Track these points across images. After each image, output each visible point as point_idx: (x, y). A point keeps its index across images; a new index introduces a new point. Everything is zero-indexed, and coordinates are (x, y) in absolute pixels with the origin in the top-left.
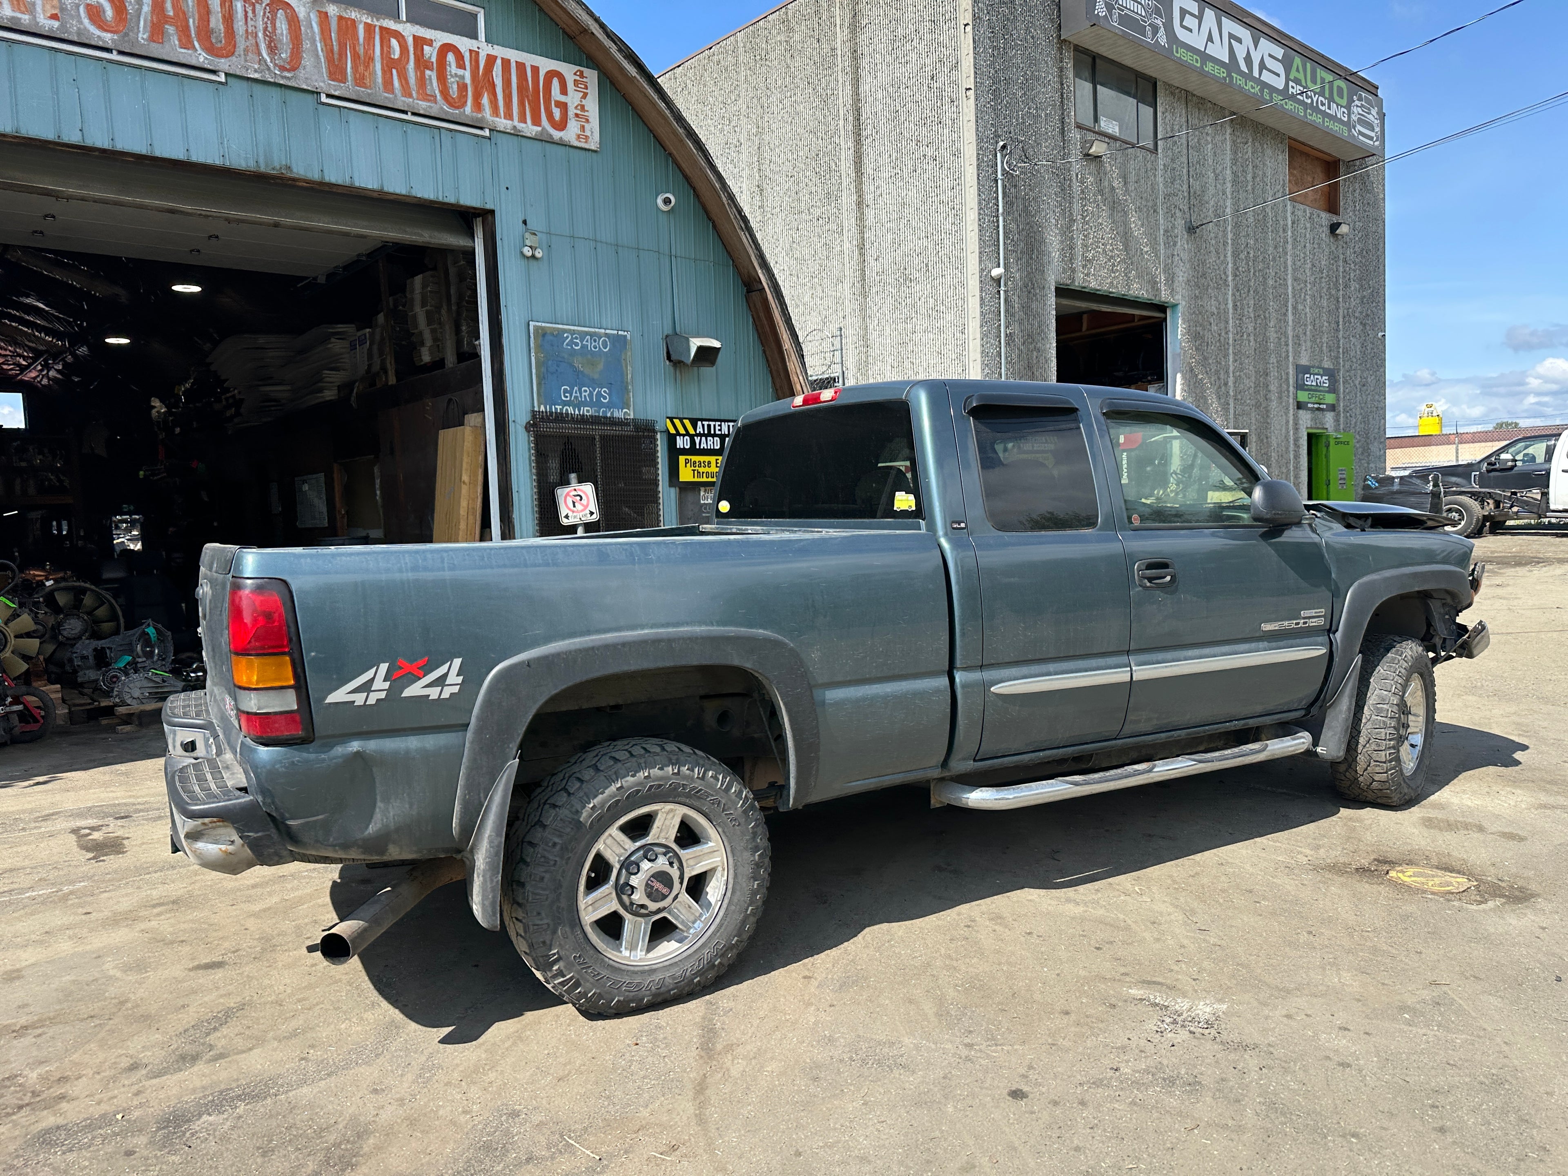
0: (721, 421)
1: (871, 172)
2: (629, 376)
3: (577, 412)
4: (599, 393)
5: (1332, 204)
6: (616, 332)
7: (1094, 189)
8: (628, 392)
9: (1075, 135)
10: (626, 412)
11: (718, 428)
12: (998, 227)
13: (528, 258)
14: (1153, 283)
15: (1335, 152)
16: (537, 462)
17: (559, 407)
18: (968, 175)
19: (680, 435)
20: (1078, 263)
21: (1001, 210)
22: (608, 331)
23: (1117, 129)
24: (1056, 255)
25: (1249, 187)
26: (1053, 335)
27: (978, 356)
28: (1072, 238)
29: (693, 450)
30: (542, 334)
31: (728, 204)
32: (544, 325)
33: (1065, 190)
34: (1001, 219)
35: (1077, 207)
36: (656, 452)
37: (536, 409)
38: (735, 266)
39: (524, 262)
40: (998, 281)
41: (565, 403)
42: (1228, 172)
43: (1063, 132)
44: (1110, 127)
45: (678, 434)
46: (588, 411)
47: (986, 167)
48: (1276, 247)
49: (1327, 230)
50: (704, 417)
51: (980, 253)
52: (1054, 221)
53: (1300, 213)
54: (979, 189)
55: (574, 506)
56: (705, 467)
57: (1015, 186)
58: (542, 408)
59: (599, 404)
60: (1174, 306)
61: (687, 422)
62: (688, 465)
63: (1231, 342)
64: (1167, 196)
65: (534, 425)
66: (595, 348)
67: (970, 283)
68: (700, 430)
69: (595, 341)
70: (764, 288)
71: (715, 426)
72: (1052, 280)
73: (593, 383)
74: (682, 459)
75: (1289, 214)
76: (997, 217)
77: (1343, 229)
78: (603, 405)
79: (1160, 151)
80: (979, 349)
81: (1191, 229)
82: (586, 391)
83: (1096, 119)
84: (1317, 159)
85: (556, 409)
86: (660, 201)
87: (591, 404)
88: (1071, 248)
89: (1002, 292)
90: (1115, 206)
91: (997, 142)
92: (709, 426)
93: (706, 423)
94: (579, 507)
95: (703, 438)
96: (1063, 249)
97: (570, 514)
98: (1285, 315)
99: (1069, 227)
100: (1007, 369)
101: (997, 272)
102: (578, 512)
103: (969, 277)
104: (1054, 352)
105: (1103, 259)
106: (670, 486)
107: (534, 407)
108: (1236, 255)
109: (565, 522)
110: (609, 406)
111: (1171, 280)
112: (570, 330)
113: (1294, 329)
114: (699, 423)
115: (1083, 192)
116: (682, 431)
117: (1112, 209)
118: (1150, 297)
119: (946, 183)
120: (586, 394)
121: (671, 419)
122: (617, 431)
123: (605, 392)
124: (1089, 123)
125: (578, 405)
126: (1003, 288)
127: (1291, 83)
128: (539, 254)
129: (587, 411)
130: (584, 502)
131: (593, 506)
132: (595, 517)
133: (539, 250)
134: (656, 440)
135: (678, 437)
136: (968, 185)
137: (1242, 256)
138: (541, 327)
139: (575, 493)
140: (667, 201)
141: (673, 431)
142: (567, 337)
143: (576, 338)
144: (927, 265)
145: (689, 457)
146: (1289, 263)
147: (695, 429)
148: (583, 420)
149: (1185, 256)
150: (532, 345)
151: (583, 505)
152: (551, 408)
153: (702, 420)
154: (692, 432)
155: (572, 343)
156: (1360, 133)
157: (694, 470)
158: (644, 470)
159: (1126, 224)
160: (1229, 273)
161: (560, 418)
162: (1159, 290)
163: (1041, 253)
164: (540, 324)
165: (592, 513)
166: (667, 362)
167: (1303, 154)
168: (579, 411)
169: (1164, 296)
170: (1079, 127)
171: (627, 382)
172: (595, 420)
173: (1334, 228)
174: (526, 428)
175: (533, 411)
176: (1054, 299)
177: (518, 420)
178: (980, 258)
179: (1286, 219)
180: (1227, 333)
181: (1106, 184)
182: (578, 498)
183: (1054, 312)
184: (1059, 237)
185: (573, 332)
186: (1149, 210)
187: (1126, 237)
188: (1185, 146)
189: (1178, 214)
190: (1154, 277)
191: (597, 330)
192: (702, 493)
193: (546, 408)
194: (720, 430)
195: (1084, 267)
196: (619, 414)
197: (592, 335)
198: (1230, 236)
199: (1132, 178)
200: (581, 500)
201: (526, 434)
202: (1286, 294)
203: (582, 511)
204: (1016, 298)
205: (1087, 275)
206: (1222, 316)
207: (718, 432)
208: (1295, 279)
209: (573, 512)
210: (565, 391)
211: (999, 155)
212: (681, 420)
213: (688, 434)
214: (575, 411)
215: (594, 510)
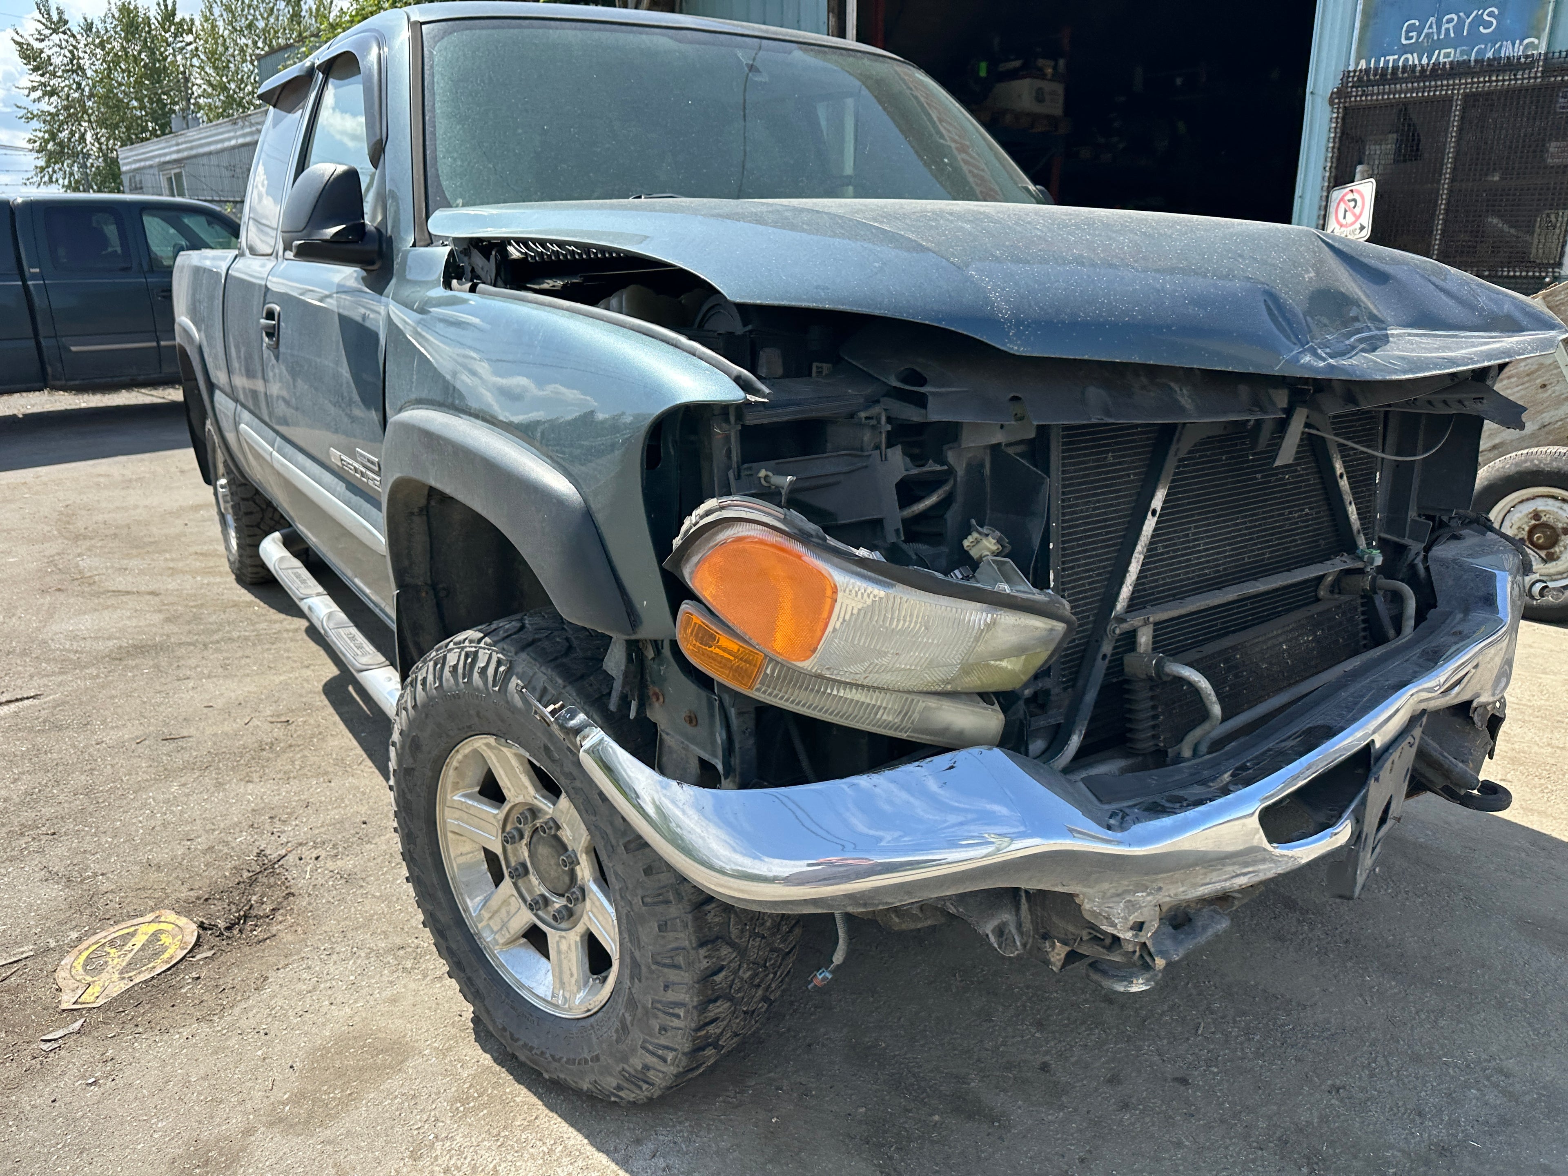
3: (1425, 61)
4: (1479, 21)
10: (1530, 44)
16: (1339, 151)
17: (1391, 58)
37: (1353, 68)
46: (1447, 55)
55: (1345, 217)
58: (1363, 64)
59: (1474, 38)
65: (1344, 93)
78: (1484, 39)
82: (1450, 21)
85: (1387, 61)
87: (1456, 42)
94: (1348, 217)
102: (1347, 225)
107: (1348, 65)
110: (1492, 39)
120: (1451, 25)
122: (1502, 81)
123: (1490, 14)
125: (1431, 48)
129: (1445, 56)
130: (1357, 211)
131: (1367, 216)
139: (1352, 197)
148: (1436, 72)
152: (1377, 62)
165: (1362, 228)
168: (1429, 58)
172: (1458, 70)
174: (1332, 99)
175: (1346, 72)
177: (1320, 90)
182: (1354, 204)
193: (1368, 63)
196: (1512, 50)
200: (1356, 206)
201: (1329, 108)
203: (1352, 224)
209: (1340, 226)
210: (1411, 28)
214: (1420, 60)
215: (1365, 225)
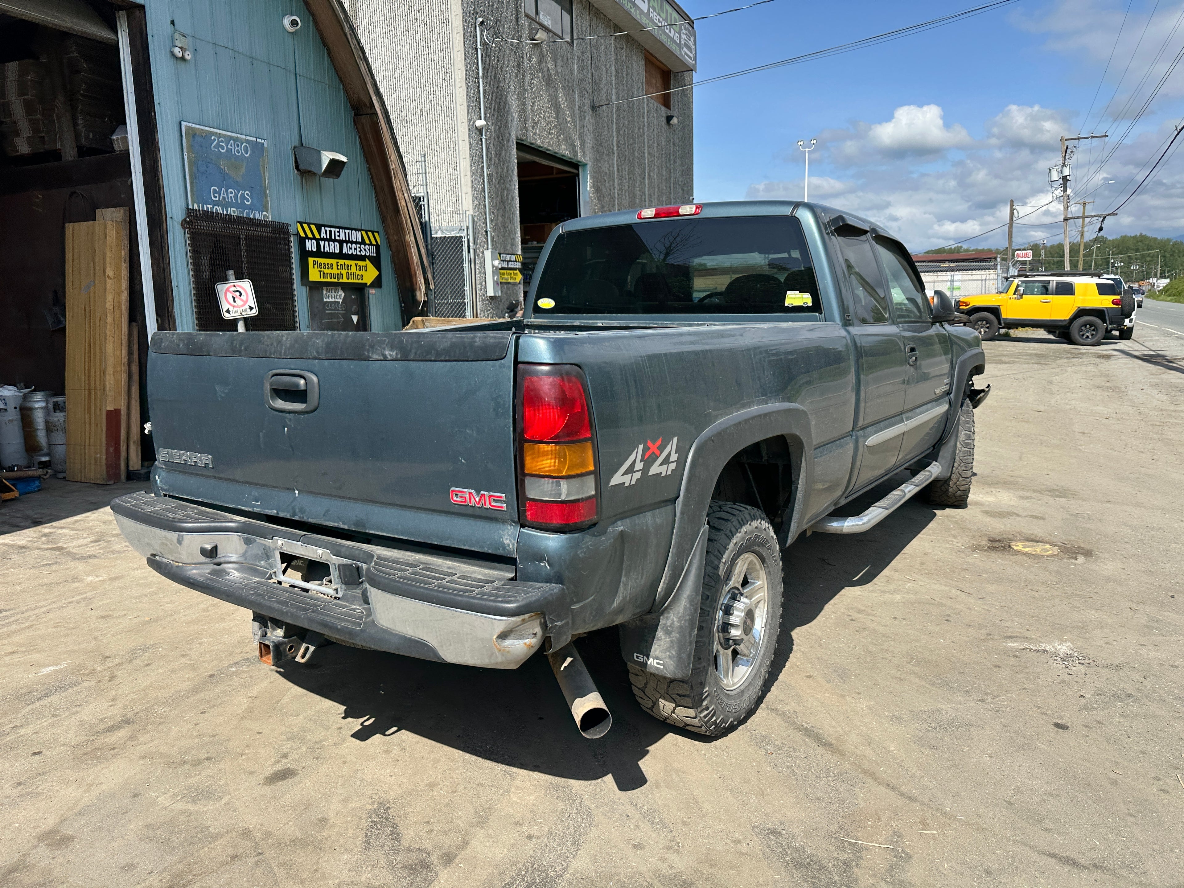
0: (339, 228)
1: (367, 26)
2: (267, 182)
3: (225, 212)
4: (243, 196)
5: (666, 102)
6: (255, 139)
7: (537, 67)
8: (266, 196)
9: (524, 21)
10: (265, 215)
11: (337, 234)
12: (479, 87)
13: (177, 58)
14: (573, 146)
15: (670, 64)
16: (193, 257)
17: (210, 206)
18: (456, 42)
19: (309, 238)
20: (529, 124)
21: (481, 74)
22: (248, 138)
23: (550, 24)
24: (515, 115)
25: (625, 82)
26: (516, 178)
27: (470, 190)
28: (525, 104)
29: (319, 254)
30: (193, 134)
31: (350, 34)
32: (194, 126)
33: (519, 65)
34: (481, 80)
35: (527, 79)
36: (290, 253)
37: (190, 207)
38: (346, 91)
39: (171, 62)
40: (480, 130)
41: (215, 203)
42: (613, 68)
43: (517, 19)
44: (547, 21)
45: (308, 237)
46: (234, 212)
47: (469, 36)
48: (639, 129)
49: (664, 120)
50: (326, 223)
51: (468, 106)
52: (513, 88)
53: (651, 105)
54: (465, 54)
55: (235, 302)
56: (328, 269)
57: (489, 56)
58: (196, 207)
59: (243, 206)
60: (586, 165)
61: (313, 227)
62: (316, 266)
63: (616, 195)
64: (581, 80)
65: (190, 223)
66: (239, 153)
67: (460, 129)
68: (323, 235)
69: (238, 146)
70: (376, 114)
71: (335, 232)
72: (514, 134)
73: (238, 186)
74: (311, 260)
75: (645, 106)
76: (478, 78)
77: (675, 121)
78: (246, 207)
79: (575, 45)
80: (470, 184)
81: (594, 108)
82: (231, 193)
83: (537, 13)
84: (659, 68)
85: (207, 208)
86: (286, 21)
87: (236, 205)
88: (525, 111)
89: (484, 140)
90: (550, 83)
91: (476, 19)
92: (330, 231)
93: (328, 229)
94: (239, 302)
95: (327, 243)
96: (520, 112)
97: (231, 309)
98: (644, 179)
99: (523, 95)
100: (489, 203)
101: (480, 123)
102: (238, 307)
103: (459, 124)
104: (517, 192)
105: (544, 124)
106: (302, 285)
107: (188, 205)
108: (618, 132)
109: (227, 316)
110: (251, 208)
111: (583, 144)
112: (217, 133)
113: (649, 190)
114: (323, 228)
115: (530, 69)
116: (310, 236)
117: (548, 85)
118: (572, 157)
119: (436, 45)
120: (232, 195)
121: (301, 223)
122: (258, 231)
123: (247, 194)
124: (533, 14)
125: (226, 206)
126: (484, 137)
127: (651, 10)
128: (188, 56)
129: (233, 211)
130: (244, 297)
131: (252, 302)
132: (255, 312)
133: (187, 52)
134: (289, 242)
135: (307, 241)
136: (456, 50)
137: (621, 132)
138: (191, 128)
139: (235, 289)
140: (294, 23)
141: (303, 235)
142: (215, 140)
143: (222, 142)
144: (421, 110)
145: (316, 259)
146: (646, 140)
147: (320, 234)
148: (229, 220)
149: (591, 128)
150: (184, 145)
151: (242, 300)
152: (203, 207)
153: (325, 226)
154: (317, 236)
155: (218, 146)
156: (686, 53)
157: (320, 271)
158: (281, 269)
159: (556, 97)
160: (615, 144)
161: (209, 216)
162: (576, 152)
163: (506, 112)
164: (190, 125)
165: (251, 308)
166: (296, 172)
167: (653, 64)
168: (227, 212)
169: (580, 157)
170: (527, 16)
171: (265, 187)
172: (239, 221)
173: (669, 119)
174: (182, 224)
175: (188, 209)
176: (515, 150)
177: (175, 217)
178: (468, 110)
179: (644, 108)
180: (614, 189)
181: (544, 64)
182: (238, 294)
183: (516, 161)
184: (517, 102)
185: (219, 136)
186: (569, 90)
187: (557, 107)
188: (589, 43)
189: (586, 96)
190: (573, 142)
191: (239, 135)
192: (325, 292)
193: (199, 206)
194: (339, 236)
195: (533, 127)
196: (259, 216)
197: (236, 140)
198: (615, 116)
199: (560, 63)
200: (241, 295)
201: (182, 231)
202: (645, 164)
203: (242, 306)
204: (492, 146)
205: (535, 134)
206: (611, 175)
207: (337, 238)
208: (649, 153)
209: (234, 307)
210: (215, 191)
211: (478, 28)
212: (309, 225)
213: (314, 238)
214: (223, 211)
215: (253, 306)
